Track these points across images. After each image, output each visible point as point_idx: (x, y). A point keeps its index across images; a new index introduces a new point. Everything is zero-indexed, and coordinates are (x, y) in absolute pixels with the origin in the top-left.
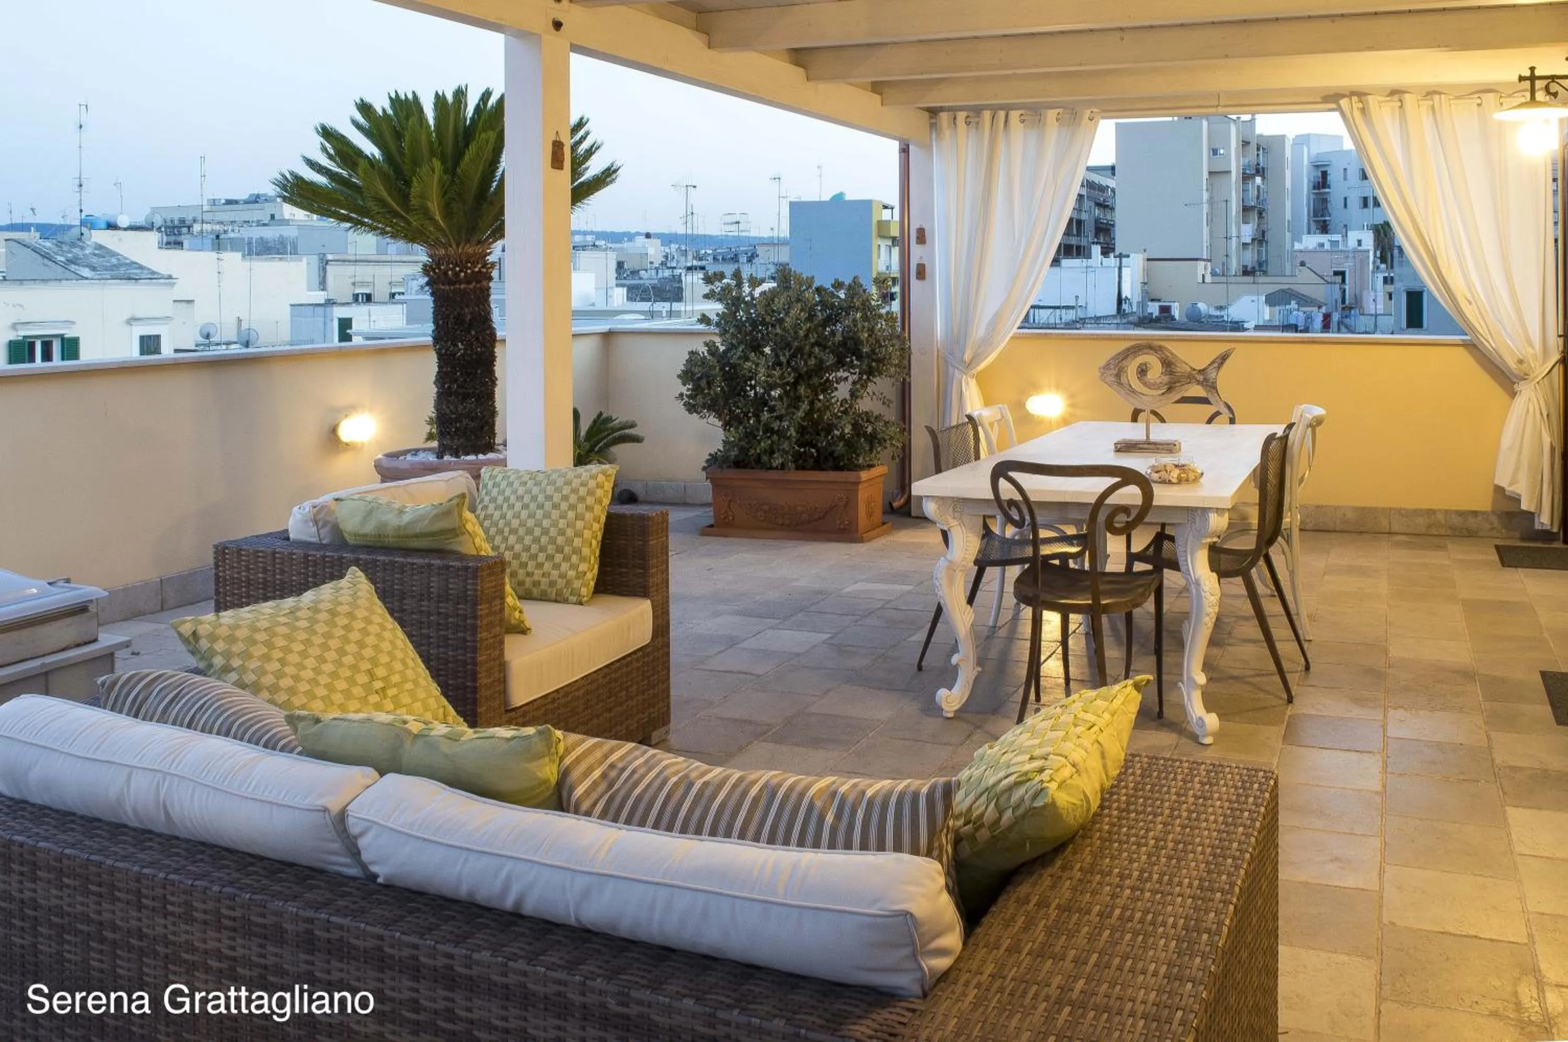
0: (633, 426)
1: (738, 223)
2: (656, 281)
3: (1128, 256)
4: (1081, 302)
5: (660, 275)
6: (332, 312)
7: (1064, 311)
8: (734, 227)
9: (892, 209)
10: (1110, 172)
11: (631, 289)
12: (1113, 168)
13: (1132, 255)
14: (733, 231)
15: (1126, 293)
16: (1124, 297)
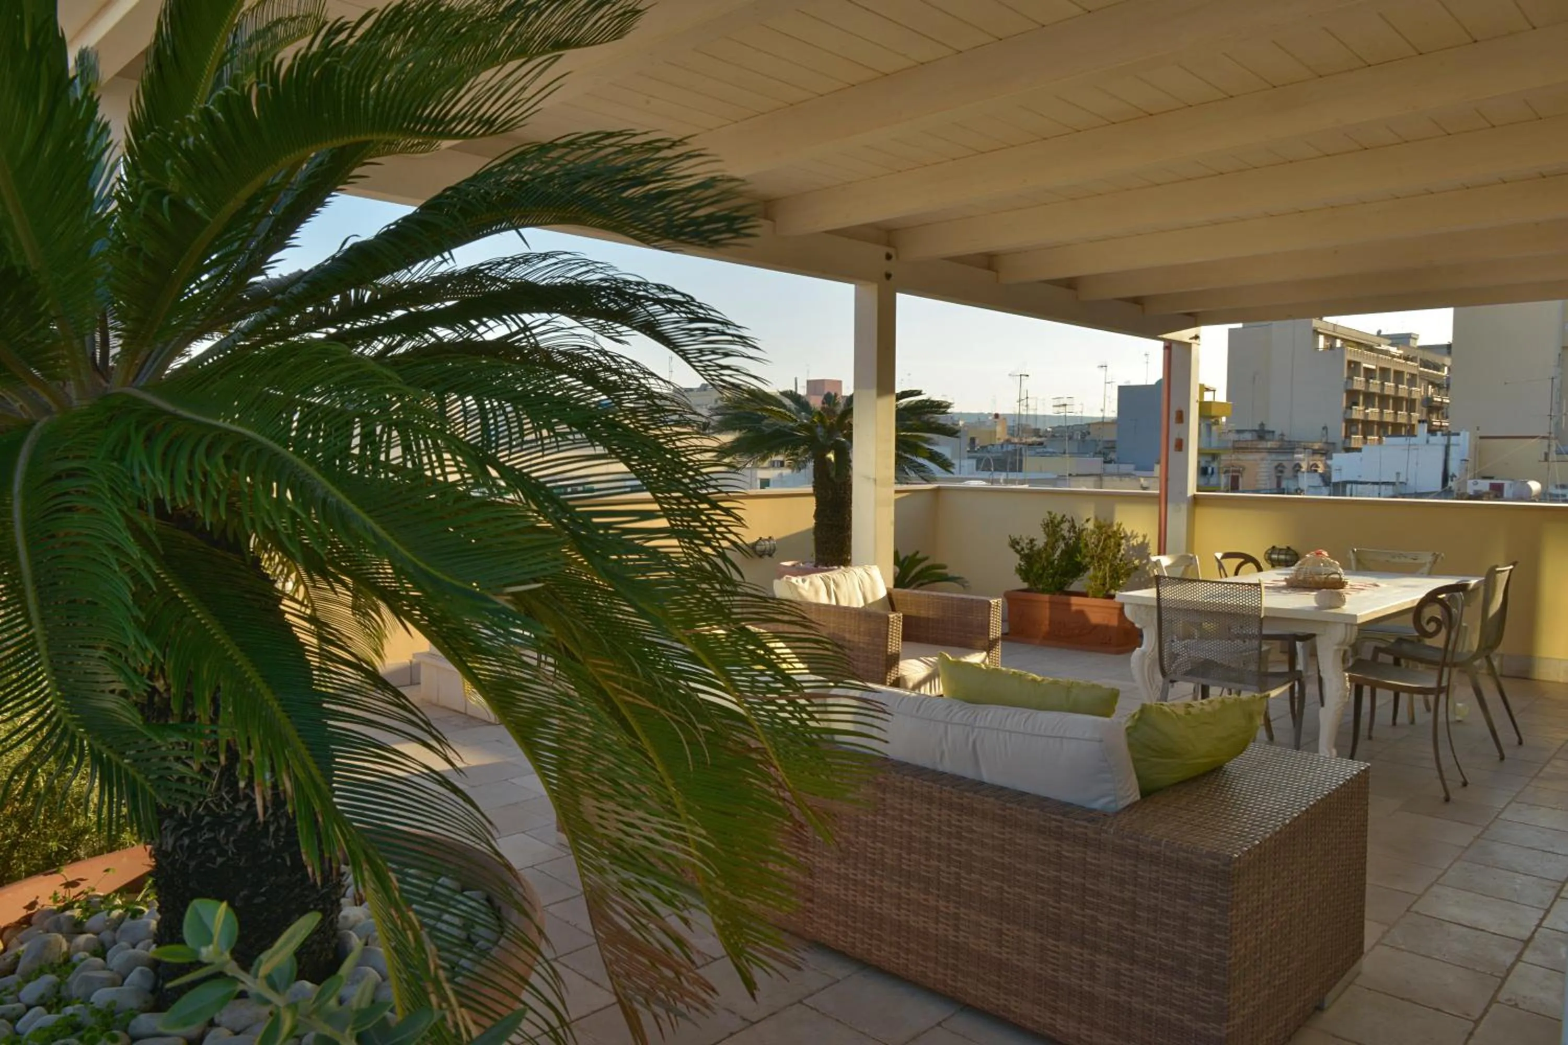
0: (944, 567)
1: (1065, 405)
2: (1000, 455)
3: (1458, 434)
4: (1402, 479)
5: (1005, 449)
6: (756, 474)
7: (1383, 487)
8: (1062, 409)
9: (1214, 391)
10: (1445, 350)
11: (979, 460)
12: (1449, 347)
13: (1462, 433)
14: (1062, 412)
15: (1453, 468)
16: (1450, 474)
